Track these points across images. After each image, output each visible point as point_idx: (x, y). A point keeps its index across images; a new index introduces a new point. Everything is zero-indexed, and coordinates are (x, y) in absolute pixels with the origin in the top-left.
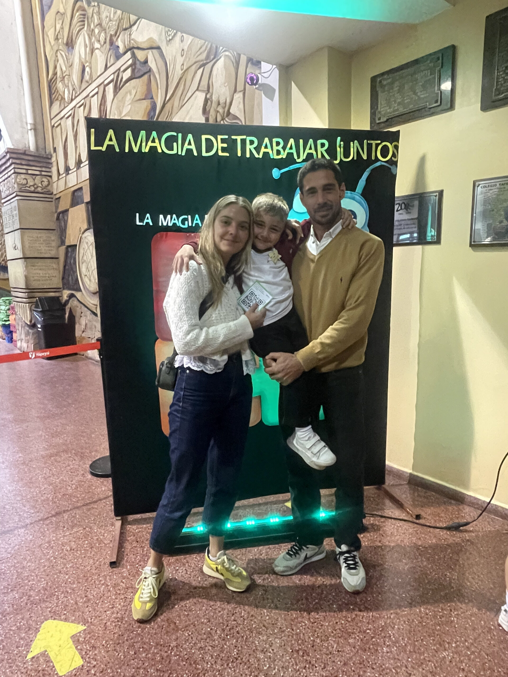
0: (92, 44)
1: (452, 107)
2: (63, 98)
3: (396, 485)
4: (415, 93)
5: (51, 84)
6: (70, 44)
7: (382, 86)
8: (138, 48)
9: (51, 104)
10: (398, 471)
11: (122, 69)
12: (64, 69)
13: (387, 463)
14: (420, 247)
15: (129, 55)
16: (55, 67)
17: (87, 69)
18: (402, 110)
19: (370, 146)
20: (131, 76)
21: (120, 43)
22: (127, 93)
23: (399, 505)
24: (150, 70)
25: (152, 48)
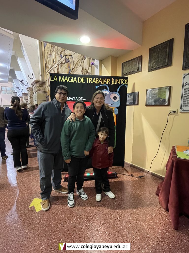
0: (56, 55)
1: (141, 71)
2: (49, 68)
3: (127, 167)
4: (132, 67)
5: (46, 64)
6: (51, 55)
7: (125, 66)
9: (46, 69)
10: (128, 163)
12: (49, 61)
13: (125, 161)
14: (133, 106)
15: (64, 57)
16: (47, 60)
17: (54, 61)
18: (129, 71)
19: (120, 81)
21: (62, 54)
22: (63, 67)
23: (127, 172)
24: (69, 61)
25: (70, 56)
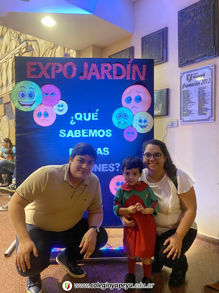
0: (11, 38)
6: (2, 37)
8: (29, 40)
11: (22, 48)
15: (25, 43)
17: (8, 47)
20: (26, 51)
21: (22, 38)
24: (33, 49)
25: (34, 41)
